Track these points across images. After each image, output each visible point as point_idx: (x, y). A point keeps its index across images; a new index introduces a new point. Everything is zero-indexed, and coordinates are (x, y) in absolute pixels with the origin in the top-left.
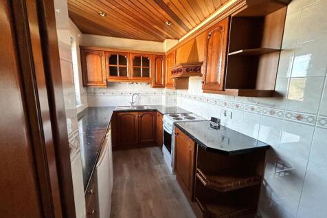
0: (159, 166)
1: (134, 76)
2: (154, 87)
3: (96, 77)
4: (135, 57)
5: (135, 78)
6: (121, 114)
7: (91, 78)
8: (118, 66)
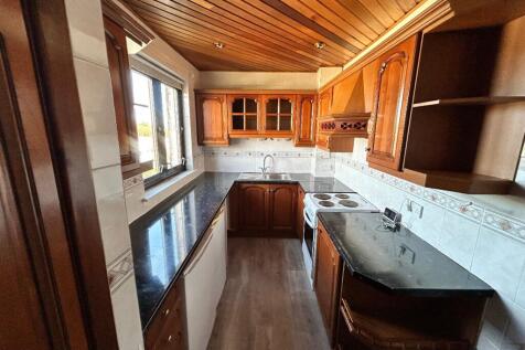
0: (294, 272)
1: (267, 129)
2: (297, 146)
3: (215, 132)
4: (270, 101)
5: (269, 132)
6: (245, 185)
7: (208, 134)
8: (244, 114)
